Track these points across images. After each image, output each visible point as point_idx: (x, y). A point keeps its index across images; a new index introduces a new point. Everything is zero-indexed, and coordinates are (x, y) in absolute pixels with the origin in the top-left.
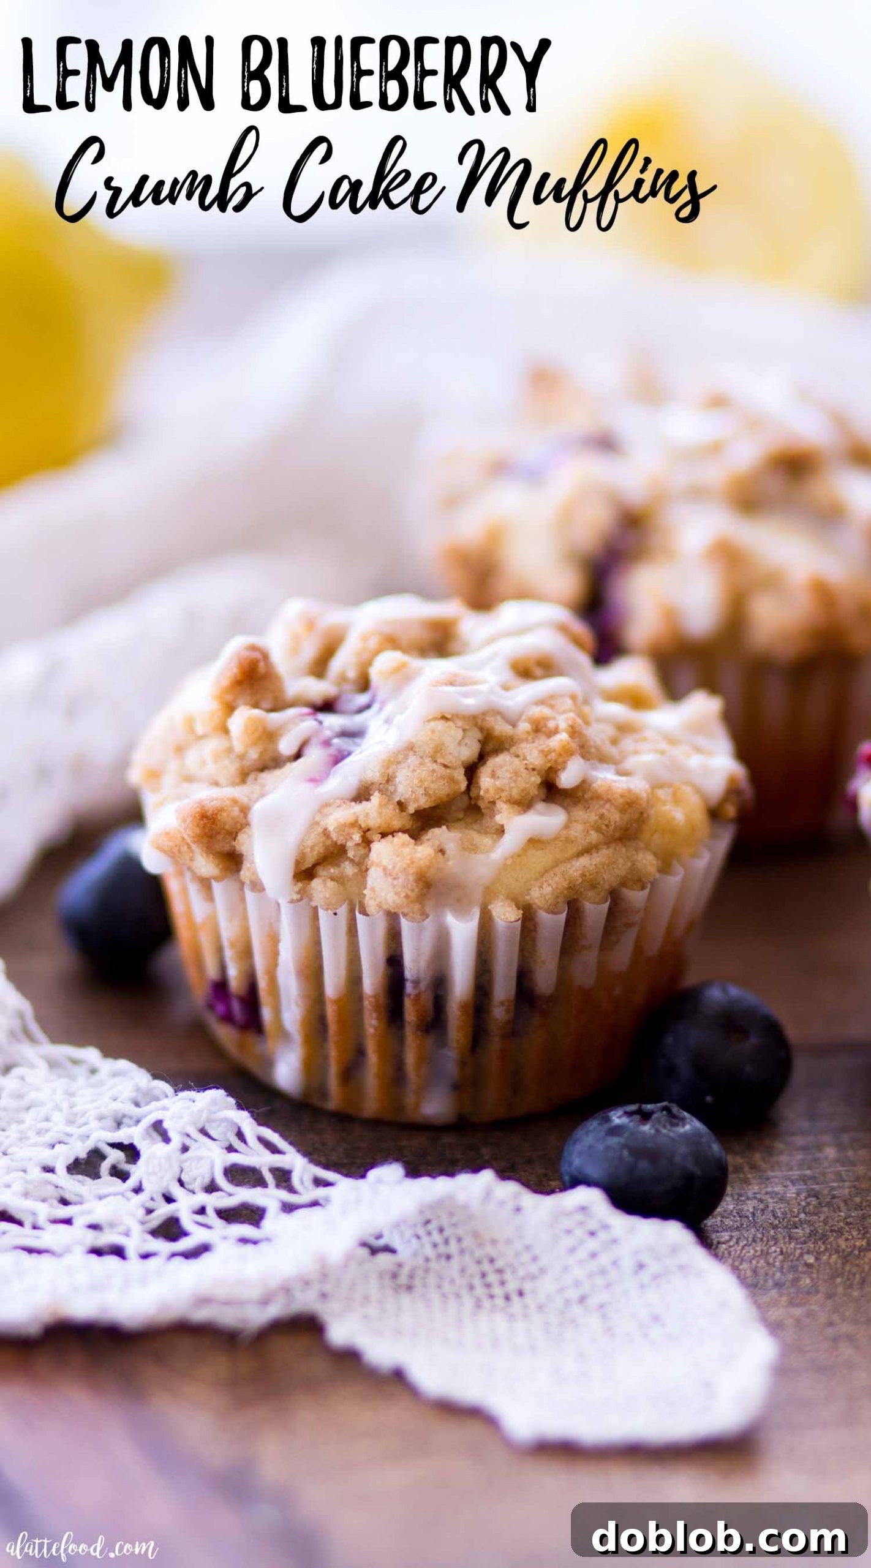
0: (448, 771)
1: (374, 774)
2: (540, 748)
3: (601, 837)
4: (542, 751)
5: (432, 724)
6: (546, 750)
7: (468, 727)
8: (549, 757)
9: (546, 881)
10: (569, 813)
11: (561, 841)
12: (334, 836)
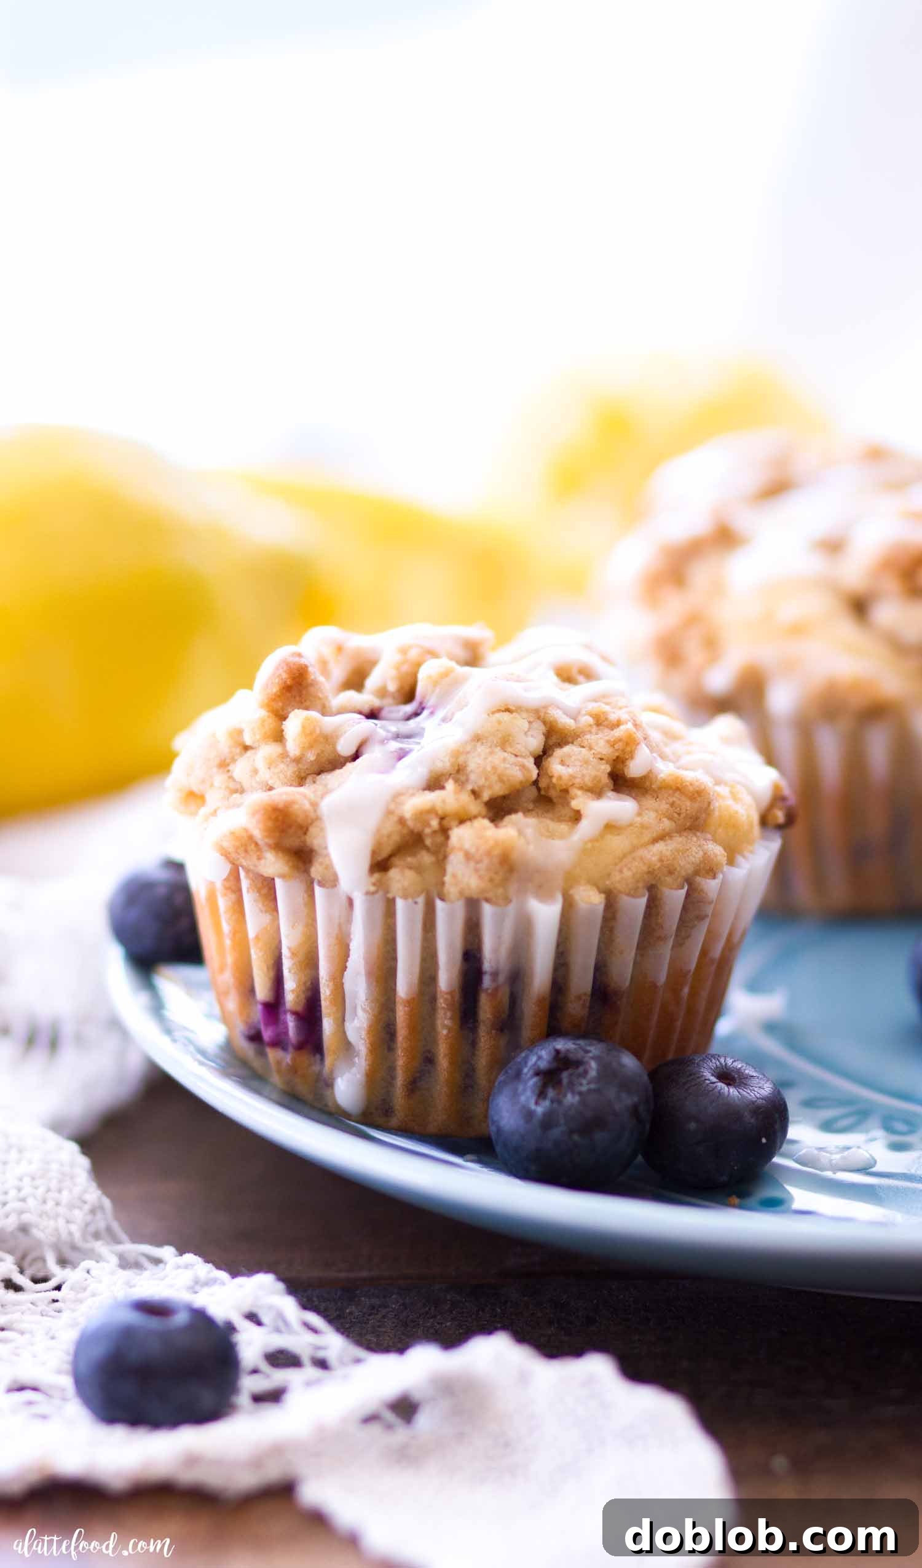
0: (519, 759)
1: (444, 764)
2: (607, 738)
3: (674, 824)
4: (608, 741)
5: (497, 715)
6: (612, 740)
7: (532, 720)
8: (616, 747)
9: (626, 866)
10: (638, 802)
11: (637, 827)
12: (410, 823)
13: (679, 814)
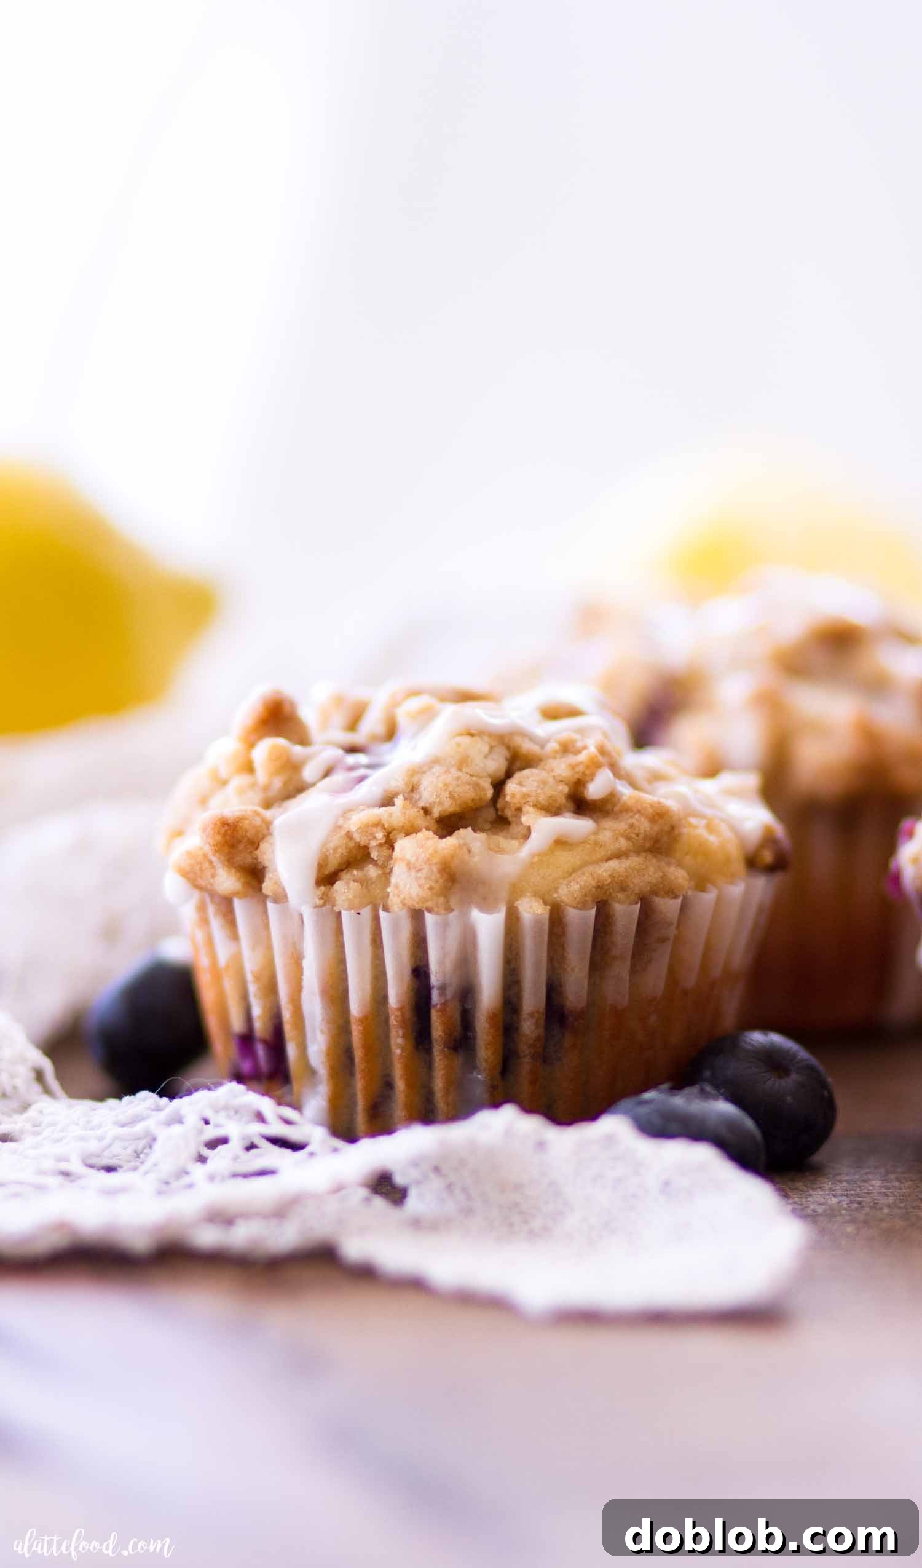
0: (475, 780)
1: (398, 784)
2: (568, 762)
3: (631, 844)
4: (570, 765)
5: (458, 738)
6: (575, 764)
7: (494, 744)
9: (573, 880)
10: (596, 822)
11: (589, 844)
12: (357, 837)
13: (638, 835)
